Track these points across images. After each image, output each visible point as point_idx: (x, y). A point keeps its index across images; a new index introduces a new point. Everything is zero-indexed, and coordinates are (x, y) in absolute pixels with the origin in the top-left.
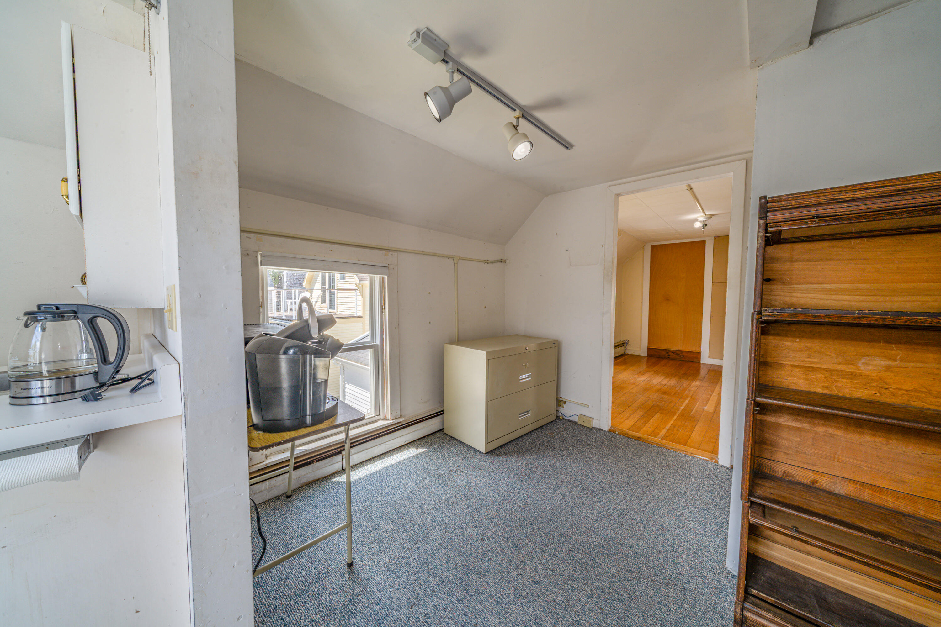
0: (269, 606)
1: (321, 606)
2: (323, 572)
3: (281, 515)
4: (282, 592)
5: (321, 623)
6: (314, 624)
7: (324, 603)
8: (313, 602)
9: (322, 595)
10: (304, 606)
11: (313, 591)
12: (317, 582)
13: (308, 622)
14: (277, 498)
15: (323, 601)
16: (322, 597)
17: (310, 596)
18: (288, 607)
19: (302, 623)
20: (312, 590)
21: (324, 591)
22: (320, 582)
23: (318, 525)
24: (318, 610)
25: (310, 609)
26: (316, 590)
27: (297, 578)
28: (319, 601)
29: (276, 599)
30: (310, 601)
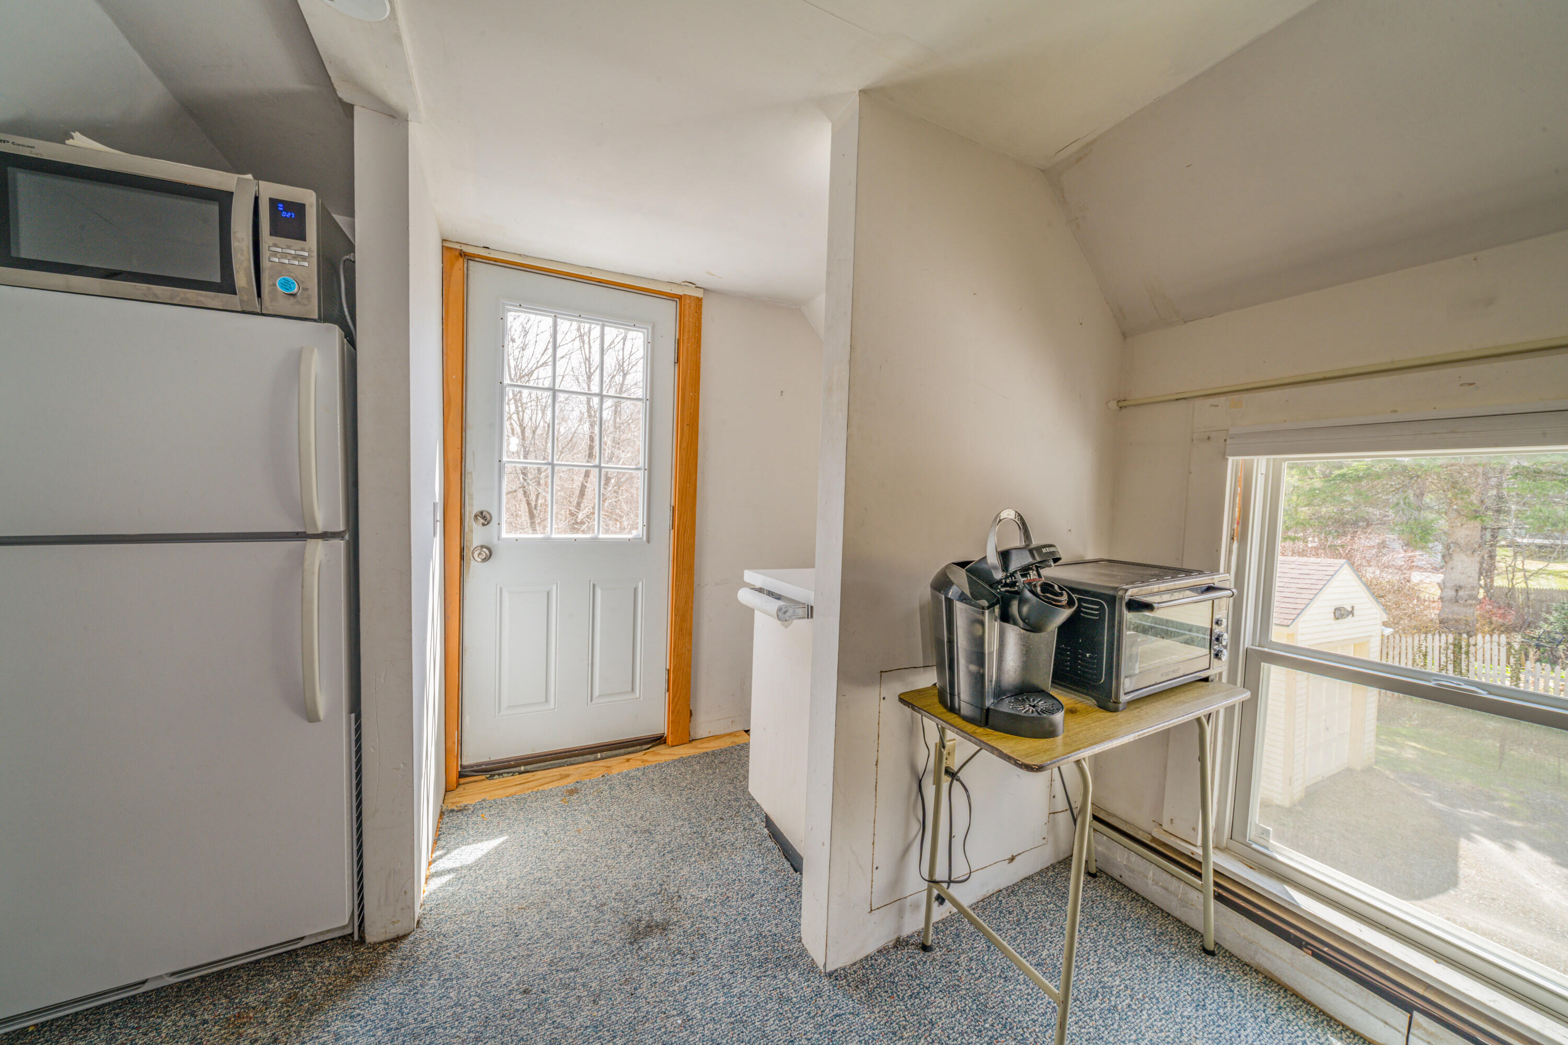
0: (957, 964)
1: (958, 1035)
2: (1027, 1035)
3: (1146, 946)
4: (981, 976)
5: (928, 1038)
6: (927, 1027)
7: (964, 1041)
8: (966, 1023)
9: (978, 1037)
10: (958, 1009)
11: (984, 1021)
12: (1004, 1026)
13: (931, 1019)
14: (1192, 932)
15: (967, 1038)
16: (975, 1037)
17: (976, 1017)
18: (956, 988)
19: (929, 1011)
20: (987, 1019)
21: (986, 1039)
22: (1004, 1032)
23: (1145, 1017)
24: (951, 1032)
25: (953, 1019)
26: (987, 1026)
27: (1009, 993)
28: (966, 1032)
29: (969, 970)
30: (966, 1019)
